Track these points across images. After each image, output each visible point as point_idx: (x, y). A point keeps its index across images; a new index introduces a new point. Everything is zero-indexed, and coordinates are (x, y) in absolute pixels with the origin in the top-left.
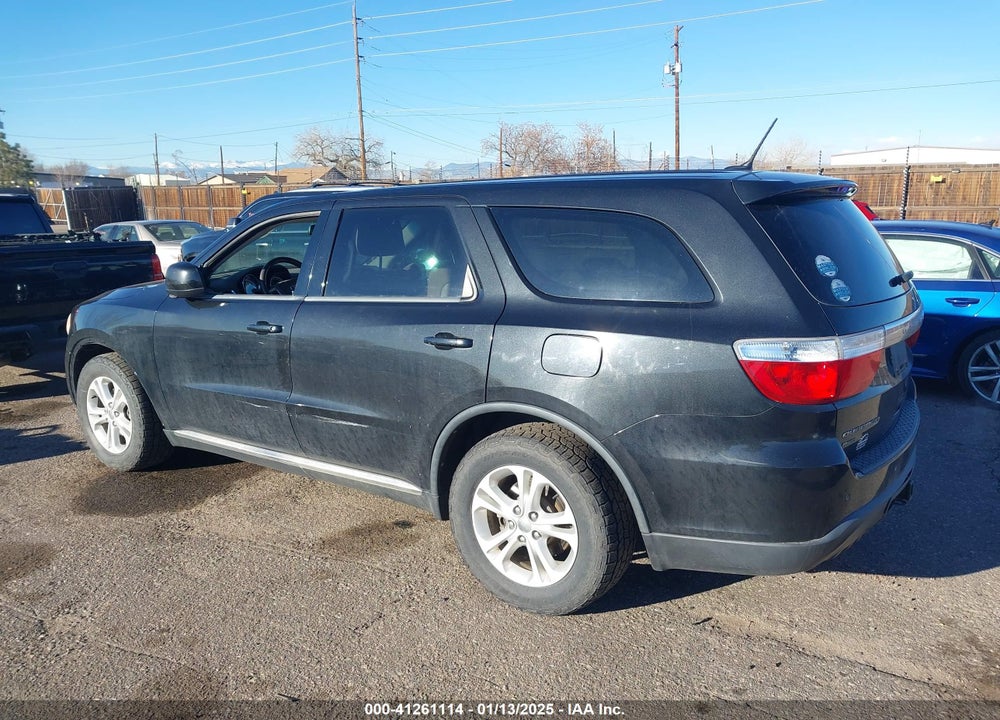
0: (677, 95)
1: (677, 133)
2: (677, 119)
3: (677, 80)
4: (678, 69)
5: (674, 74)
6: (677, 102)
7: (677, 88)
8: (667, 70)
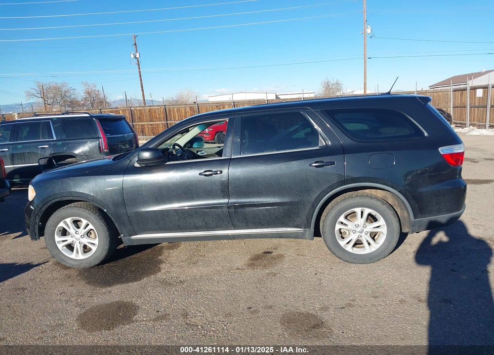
0: (139, 68)
1: (142, 87)
2: (141, 80)
3: (138, 61)
4: (138, 56)
5: (136, 58)
6: (140, 72)
7: (139, 65)
8: (132, 56)
